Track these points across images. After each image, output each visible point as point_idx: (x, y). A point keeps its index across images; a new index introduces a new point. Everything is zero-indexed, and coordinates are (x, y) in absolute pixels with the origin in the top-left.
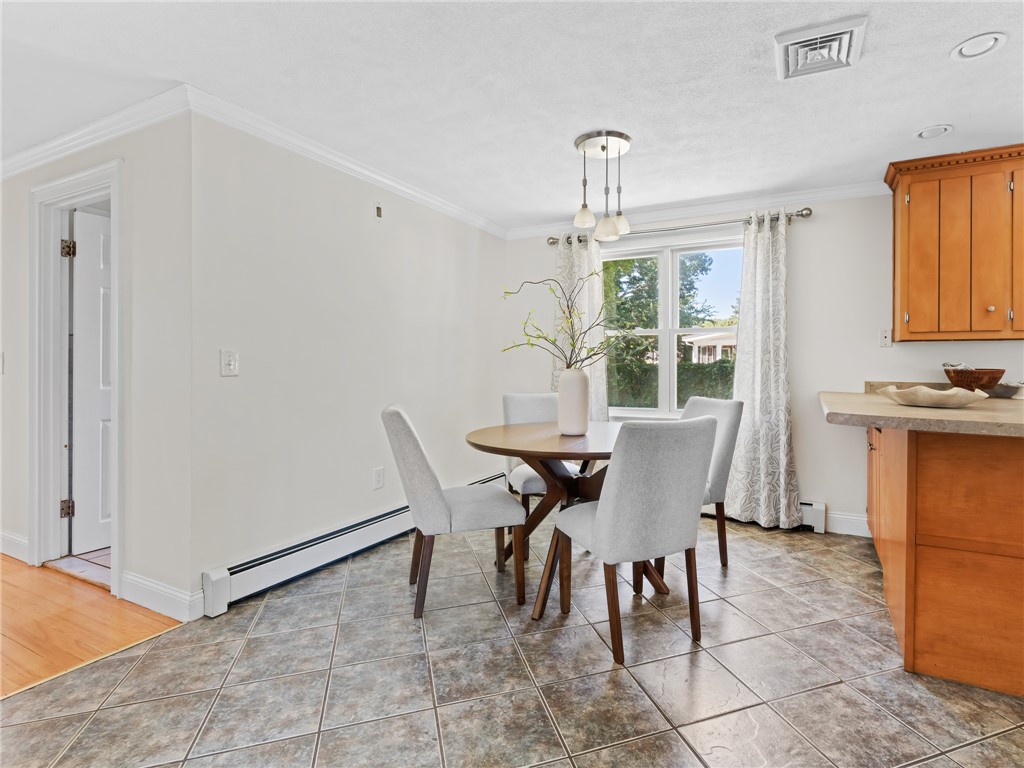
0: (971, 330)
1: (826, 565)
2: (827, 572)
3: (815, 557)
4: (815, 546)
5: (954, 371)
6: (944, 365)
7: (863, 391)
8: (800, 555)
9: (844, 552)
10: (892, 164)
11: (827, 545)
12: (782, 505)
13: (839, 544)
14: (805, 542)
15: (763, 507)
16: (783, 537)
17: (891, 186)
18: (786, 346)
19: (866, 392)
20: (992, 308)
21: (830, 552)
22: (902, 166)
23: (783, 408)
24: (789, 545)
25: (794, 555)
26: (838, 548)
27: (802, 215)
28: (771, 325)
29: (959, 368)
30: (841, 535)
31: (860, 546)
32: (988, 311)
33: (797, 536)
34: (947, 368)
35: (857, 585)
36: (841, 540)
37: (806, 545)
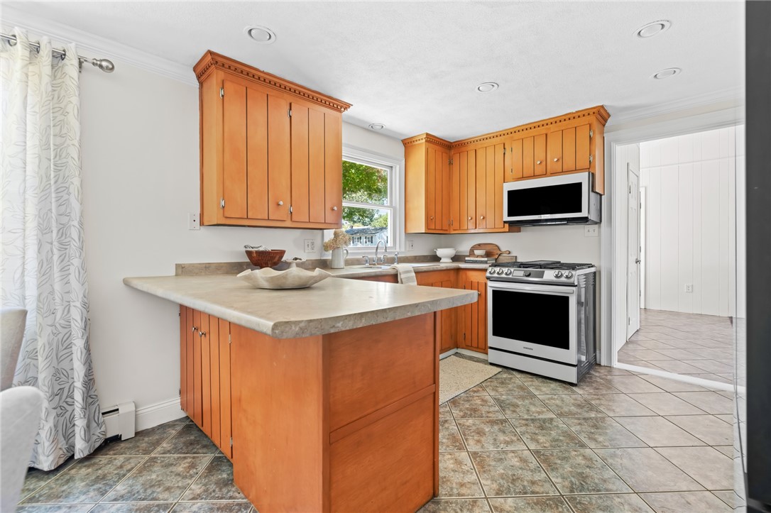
0: (268, 219)
1: (159, 483)
2: (166, 495)
3: (141, 480)
4: (133, 462)
5: (256, 252)
6: (245, 247)
7: (174, 274)
8: (121, 488)
9: (169, 452)
10: (210, 52)
11: (146, 452)
12: (77, 430)
13: (158, 443)
14: (118, 463)
15: (47, 444)
16: (84, 471)
17: (198, 78)
18: (81, 224)
19: (177, 275)
20: (281, 203)
21: (153, 460)
22: (219, 59)
23: (78, 304)
24: (97, 480)
25: (111, 494)
26: (159, 449)
27: (101, 66)
28: (53, 195)
29: (261, 249)
30: (153, 429)
31: (181, 434)
32: (279, 205)
33: (102, 459)
34: (248, 249)
35: (207, 494)
36: (156, 437)
37: (121, 467)
